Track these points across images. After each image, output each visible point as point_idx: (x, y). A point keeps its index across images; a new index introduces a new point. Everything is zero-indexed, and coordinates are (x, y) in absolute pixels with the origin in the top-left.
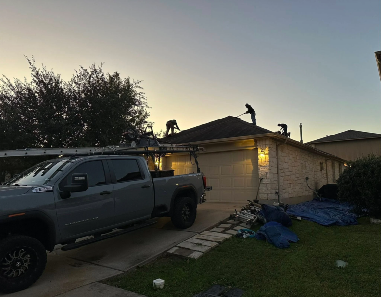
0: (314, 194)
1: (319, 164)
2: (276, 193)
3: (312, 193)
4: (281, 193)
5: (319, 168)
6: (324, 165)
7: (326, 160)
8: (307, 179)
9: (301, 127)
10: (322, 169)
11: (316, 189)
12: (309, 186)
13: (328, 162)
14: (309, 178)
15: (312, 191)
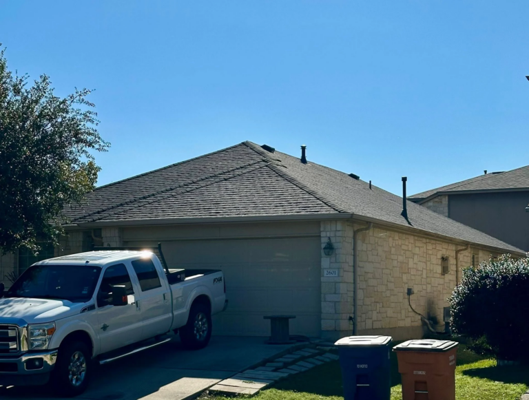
0: (424, 324)
1: (440, 261)
2: (351, 318)
3: (420, 322)
4: (359, 319)
5: (439, 269)
6: (452, 261)
7: (457, 252)
8: (410, 292)
9: (404, 180)
10: (445, 270)
11: (429, 314)
12: (414, 307)
13: (461, 256)
14: (415, 290)
15: (420, 317)
